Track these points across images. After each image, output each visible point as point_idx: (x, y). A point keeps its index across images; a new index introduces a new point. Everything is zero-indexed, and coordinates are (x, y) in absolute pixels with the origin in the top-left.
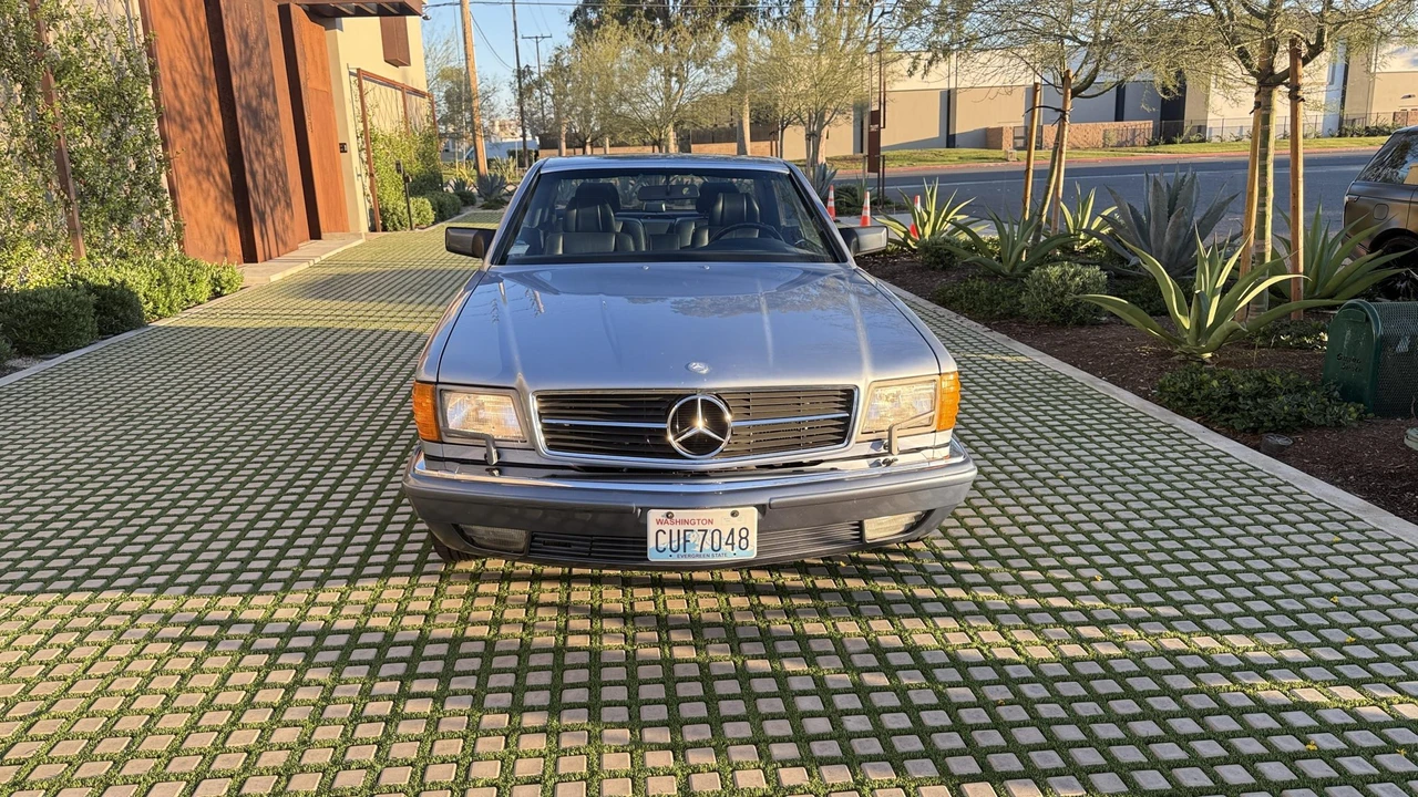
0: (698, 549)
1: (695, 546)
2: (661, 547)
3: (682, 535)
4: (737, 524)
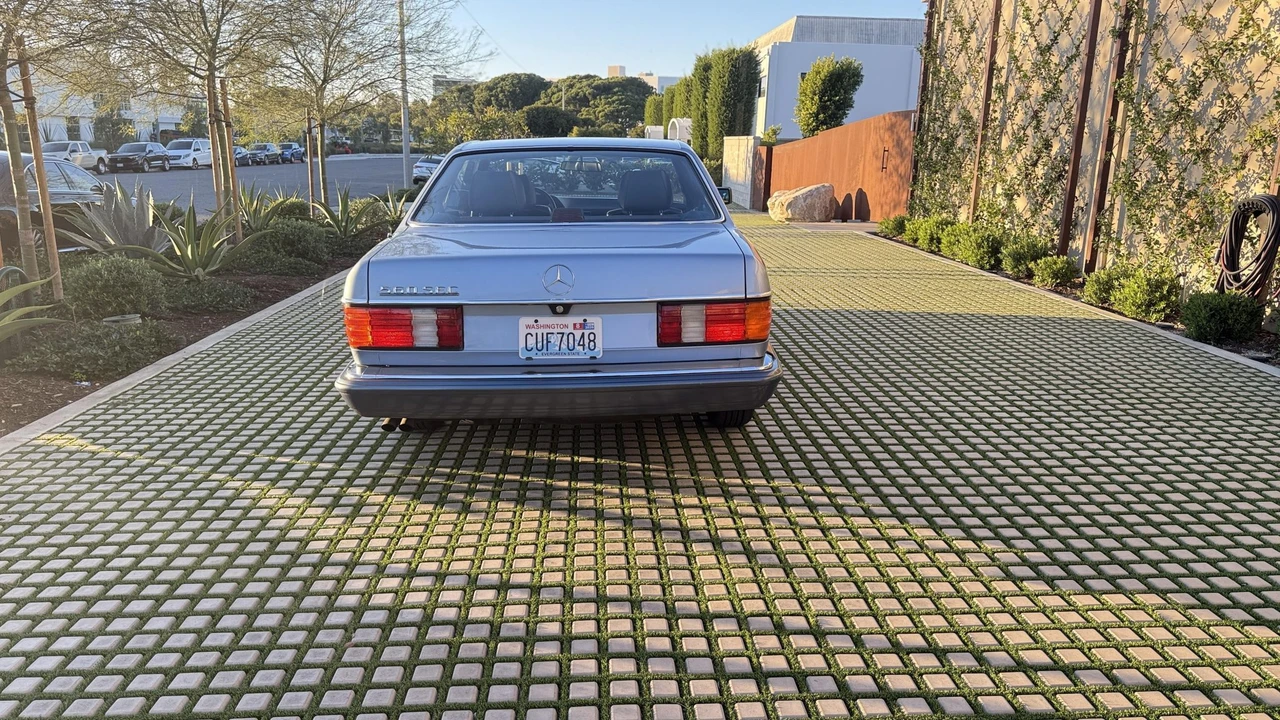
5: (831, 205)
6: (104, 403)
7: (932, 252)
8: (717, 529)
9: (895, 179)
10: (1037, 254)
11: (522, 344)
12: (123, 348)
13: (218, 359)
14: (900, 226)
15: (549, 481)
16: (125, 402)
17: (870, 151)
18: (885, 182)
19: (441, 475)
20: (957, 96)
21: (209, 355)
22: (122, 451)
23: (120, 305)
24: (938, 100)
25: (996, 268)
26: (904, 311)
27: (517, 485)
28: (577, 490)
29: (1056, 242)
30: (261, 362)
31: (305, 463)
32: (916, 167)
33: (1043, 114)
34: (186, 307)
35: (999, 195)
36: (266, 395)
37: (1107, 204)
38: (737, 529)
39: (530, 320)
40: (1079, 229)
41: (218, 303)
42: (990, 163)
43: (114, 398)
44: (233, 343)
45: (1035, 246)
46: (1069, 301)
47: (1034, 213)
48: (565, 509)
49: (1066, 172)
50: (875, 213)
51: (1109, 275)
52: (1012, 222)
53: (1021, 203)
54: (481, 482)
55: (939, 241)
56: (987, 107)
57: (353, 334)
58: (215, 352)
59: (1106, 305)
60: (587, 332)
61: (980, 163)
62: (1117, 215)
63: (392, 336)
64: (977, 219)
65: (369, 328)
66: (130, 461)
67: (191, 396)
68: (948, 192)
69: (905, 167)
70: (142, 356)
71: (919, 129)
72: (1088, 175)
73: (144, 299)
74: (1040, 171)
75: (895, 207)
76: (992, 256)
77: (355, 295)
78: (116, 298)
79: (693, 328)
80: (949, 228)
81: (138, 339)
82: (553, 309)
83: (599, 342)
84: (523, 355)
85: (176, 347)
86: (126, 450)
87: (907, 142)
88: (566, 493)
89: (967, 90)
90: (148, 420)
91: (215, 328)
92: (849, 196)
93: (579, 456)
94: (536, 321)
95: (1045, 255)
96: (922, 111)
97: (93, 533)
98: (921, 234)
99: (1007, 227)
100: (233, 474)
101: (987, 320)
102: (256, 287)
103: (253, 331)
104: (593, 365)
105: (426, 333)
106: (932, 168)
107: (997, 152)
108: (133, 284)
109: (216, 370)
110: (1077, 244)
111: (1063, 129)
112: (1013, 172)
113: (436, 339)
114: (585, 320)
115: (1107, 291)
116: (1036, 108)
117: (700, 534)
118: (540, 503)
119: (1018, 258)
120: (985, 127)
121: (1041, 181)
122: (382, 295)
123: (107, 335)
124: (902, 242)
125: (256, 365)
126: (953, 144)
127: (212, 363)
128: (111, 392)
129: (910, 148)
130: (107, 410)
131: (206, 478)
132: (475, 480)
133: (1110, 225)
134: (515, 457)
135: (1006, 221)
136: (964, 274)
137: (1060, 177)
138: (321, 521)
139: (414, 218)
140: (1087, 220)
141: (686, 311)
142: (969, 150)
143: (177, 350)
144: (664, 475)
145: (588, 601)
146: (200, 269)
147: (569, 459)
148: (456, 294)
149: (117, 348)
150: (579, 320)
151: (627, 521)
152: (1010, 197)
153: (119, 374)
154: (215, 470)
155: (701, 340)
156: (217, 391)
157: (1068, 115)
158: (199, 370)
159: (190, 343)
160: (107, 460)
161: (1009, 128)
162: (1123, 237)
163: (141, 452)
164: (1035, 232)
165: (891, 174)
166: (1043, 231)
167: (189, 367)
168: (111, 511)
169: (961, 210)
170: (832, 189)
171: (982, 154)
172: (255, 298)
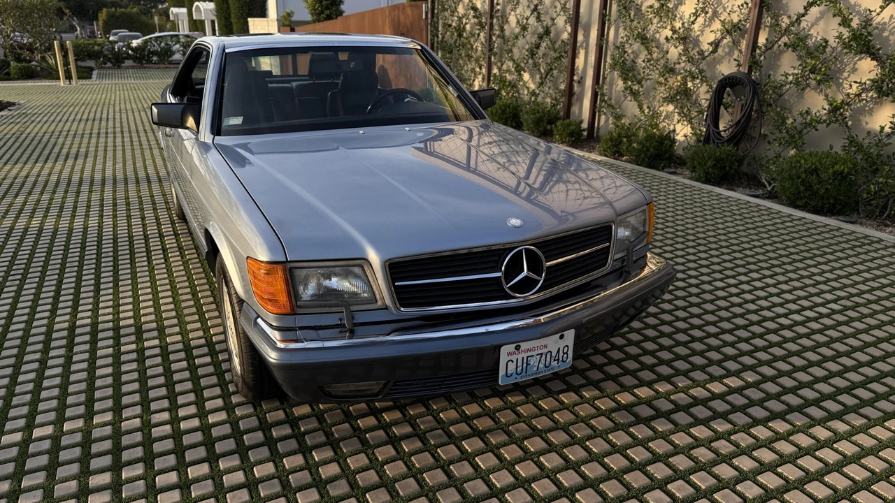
0: (535, 369)
1: (533, 366)
2: (509, 372)
3: (525, 361)
4: (562, 344)
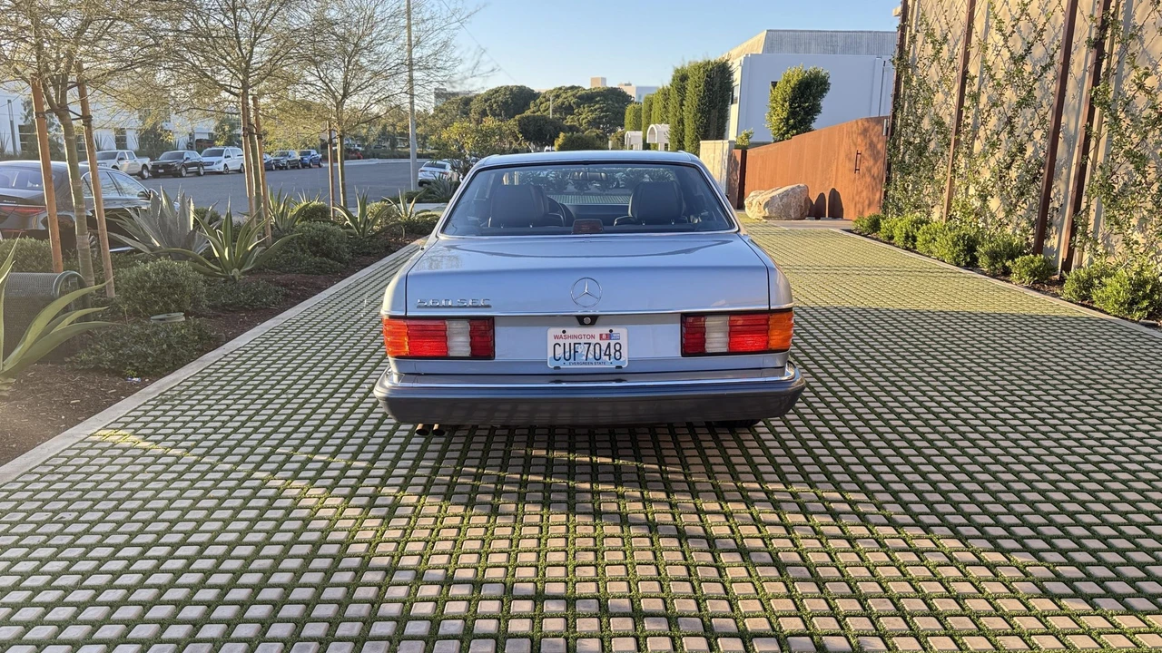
5: (806, 203)
6: (154, 399)
7: (907, 249)
8: (742, 538)
9: (868, 179)
10: (1013, 253)
11: (550, 354)
12: (170, 346)
13: (255, 355)
14: (875, 225)
15: (571, 483)
16: (173, 399)
17: (842, 155)
18: (857, 183)
19: (468, 475)
20: (929, 102)
21: (246, 352)
22: (171, 448)
23: (166, 304)
24: (910, 106)
25: (972, 264)
26: (891, 308)
27: (541, 487)
28: (599, 492)
29: (1032, 240)
30: (294, 358)
31: (340, 461)
32: (889, 169)
33: (1016, 120)
34: (224, 305)
35: (972, 196)
36: (301, 391)
37: (1083, 206)
38: (762, 538)
39: (558, 331)
40: (1054, 228)
41: (252, 301)
42: (963, 165)
43: (162, 394)
44: (267, 339)
45: (1011, 244)
46: (1049, 298)
47: (1009, 213)
48: (590, 513)
49: (1041, 175)
50: (849, 211)
51: (1089, 274)
52: (985, 221)
53: (994, 204)
54: (508, 483)
55: (914, 239)
56: (960, 113)
57: (391, 344)
58: (252, 349)
59: (1086, 302)
60: (612, 343)
61: (953, 165)
62: (1093, 215)
63: (427, 347)
64: (951, 218)
65: (406, 339)
66: (179, 458)
67: (232, 392)
68: (921, 192)
69: (878, 169)
70: (186, 353)
71: (892, 134)
72: (1064, 177)
73: (187, 298)
74: (1013, 173)
75: (869, 205)
76: (967, 254)
77: (393, 308)
78: (163, 297)
79: (716, 339)
80: (925, 227)
81: (183, 337)
82: (581, 320)
83: (624, 351)
84: (551, 365)
85: (216, 343)
86: (174, 447)
87: (879, 146)
88: (589, 496)
89: (939, 97)
90: (194, 417)
91: (251, 325)
92: (822, 196)
93: (597, 456)
94: (564, 332)
95: (1021, 253)
96: (894, 117)
97: (147, 533)
98: (896, 232)
99: (981, 226)
100: (274, 472)
101: (972, 317)
102: (285, 285)
103: (285, 328)
104: (619, 374)
105: (460, 343)
106: (905, 169)
107: (970, 155)
108: (177, 285)
109: (253, 366)
110: (1052, 242)
111: (1038, 135)
112: (986, 175)
113: (469, 349)
114: (611, 331)
115: (1087, 289)
116: (1010, 114)
117: (727, 544)
118: (565, 506)
119: (994, 256)
120: (958, 132)
121: (1014, 183)
122: (419, 307)
123: (156, 333)
124: (877, 239)
125: (290, 362)
126: (926, 148)
127: (249, 359)
128: (160, 388)
129: (883, 152)
130: (156, 406)
131: (248, 477)
132: (500, 480)
133: (1086, 225)
134: (536, 457)
135: (979, 220)
136: (943, 271)
137: (1035, 179)
138: (360, 520)
139: (443, 231)
140: (1063, 220)
141: (710, 322)
142: (942, 153)
143: (218, 346)
144: (682, 478)
145: (624, 615)
146: (236, 270)
147: (588, 459)
148: (488, 306)
149: (165, 346)
150: (606, 330)
151: (652, 527)
152: (983, 197)
153: (167, 370)
154: (256, 469)
155: (725, 350)
156: (256, 387)
157: (1043, 121)
158: (238, 366)
159: (230, 339)
160: (158, 457)
161: (981, 133)
162: (1100, 236)
163: (188, 449)
164: (1009, 230)
165: (864, 175)
166: (1016, 230)
167: (229, 363)
168: (163, 510)
169: (934, 210)
170: (806, 189)
171: (955, 157)
172: (286, 295)
